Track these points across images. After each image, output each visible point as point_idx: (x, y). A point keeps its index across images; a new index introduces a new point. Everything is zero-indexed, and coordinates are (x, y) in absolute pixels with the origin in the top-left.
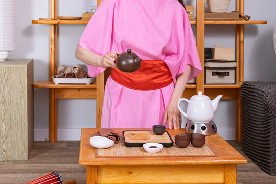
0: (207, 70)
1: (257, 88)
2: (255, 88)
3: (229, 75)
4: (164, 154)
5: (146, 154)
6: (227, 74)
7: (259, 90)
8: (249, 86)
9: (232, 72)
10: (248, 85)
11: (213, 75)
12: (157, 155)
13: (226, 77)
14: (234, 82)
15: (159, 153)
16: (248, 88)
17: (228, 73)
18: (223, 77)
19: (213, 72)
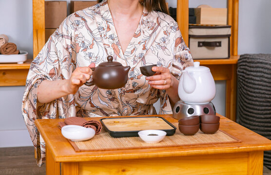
0: (191, 40)
1: (264, 61)
2: (261, 61)
3: (220, 45)
4: (169, 143)
5: (144, 145)
6: (218, 44)
7: (266, 64)
8: (250, 60)
9: (225, 42)
10: (248, 58)
11: (199, 46)
12: (160, 145)
13: (217, 48)
14: (227, 56)
15: (162, 143)
16: (249, 62)
17: (220, 43)
18: (213, 49)
19: (199, 43)
